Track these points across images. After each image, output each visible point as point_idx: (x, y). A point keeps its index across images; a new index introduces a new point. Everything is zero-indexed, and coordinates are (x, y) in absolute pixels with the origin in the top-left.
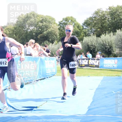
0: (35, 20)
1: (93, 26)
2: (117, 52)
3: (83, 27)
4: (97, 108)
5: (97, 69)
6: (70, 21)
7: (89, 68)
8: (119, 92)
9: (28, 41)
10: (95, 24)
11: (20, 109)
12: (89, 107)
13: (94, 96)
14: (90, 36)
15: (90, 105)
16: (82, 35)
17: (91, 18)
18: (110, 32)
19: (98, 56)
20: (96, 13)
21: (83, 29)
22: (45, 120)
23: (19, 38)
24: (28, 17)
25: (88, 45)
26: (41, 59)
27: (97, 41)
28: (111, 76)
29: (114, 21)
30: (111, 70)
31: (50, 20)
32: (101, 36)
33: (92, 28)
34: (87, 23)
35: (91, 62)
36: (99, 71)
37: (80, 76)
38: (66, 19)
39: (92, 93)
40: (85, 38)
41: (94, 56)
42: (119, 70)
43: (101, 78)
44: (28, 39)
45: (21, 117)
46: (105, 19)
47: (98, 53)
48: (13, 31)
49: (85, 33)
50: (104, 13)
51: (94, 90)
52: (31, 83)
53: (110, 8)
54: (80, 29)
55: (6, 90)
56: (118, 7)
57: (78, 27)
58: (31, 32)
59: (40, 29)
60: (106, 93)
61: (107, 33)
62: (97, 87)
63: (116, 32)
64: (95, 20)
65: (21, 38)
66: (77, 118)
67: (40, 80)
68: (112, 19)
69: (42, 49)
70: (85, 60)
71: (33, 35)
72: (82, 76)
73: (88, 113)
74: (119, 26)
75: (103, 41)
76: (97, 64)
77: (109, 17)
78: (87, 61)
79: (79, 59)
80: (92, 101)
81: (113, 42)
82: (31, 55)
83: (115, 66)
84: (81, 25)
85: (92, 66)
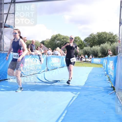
0: (60, 38)
2: (100, 55)
3: (84, 42)
4: (90, 82)
5: (90, 64)
6: (77, 39)
7: (86, 62)
8: (101, 75)
9: (56, 48)
10: (90, 41)
11: (51, 81)
12: (86, 82)
13: (88, 76)
14: (87, 46)
16: (83, 46)
17: (88, 38)
18: (97, 45)
19: (91, 57)
20: (91, 35)
21: (84, 43)
22: (63, 87)
23: (52, 46)
25: (86, 51)
26: (62, 57)
27: (90, 49)
28: (97, 67)
29: (99, 40)
30: (97, 64)
31: (67, 38)
32: (93, 47)
33: (89, 43)
34: (86, 40)
35: (87, 60)
36: (91, 64)
37: (81, 66)
38: (76, 38)
39: (87, 75)
40: (84, 47)
42: (101, 64)
43: (92, 68)
44: (56, 47)
45: (51, 85)
46: (95, 38)
47: (91, 55)
48: (49, 43)
49: (85, 45)
50: (94, 35)
52: (57, 69)
53: (98, 33)
54: (82, 43)
55: (45, 72)
56: (102, 32)
57: (81, 42)
58: (58, 43)
59: (62, 43)
60: (94, 75)
61: (96, 45)
62: (89, 72)
63: (100, 45)
64: (90, 39)
65: (53, 46)
66: (79, 87)
67: (62, 67)
68: (98, 38)
69: (63, 52)
70: (84, 59)
71: (58, 45)
73: (85, 85)
74: (102, 42)
75: (93, 50)
76: (90, 61)
77: (97, 37)
78: (85, 59)
80: (87, 79)
82: (58, 55)
83: (99, 62)
84: (83, 41)
85: (87, 62)
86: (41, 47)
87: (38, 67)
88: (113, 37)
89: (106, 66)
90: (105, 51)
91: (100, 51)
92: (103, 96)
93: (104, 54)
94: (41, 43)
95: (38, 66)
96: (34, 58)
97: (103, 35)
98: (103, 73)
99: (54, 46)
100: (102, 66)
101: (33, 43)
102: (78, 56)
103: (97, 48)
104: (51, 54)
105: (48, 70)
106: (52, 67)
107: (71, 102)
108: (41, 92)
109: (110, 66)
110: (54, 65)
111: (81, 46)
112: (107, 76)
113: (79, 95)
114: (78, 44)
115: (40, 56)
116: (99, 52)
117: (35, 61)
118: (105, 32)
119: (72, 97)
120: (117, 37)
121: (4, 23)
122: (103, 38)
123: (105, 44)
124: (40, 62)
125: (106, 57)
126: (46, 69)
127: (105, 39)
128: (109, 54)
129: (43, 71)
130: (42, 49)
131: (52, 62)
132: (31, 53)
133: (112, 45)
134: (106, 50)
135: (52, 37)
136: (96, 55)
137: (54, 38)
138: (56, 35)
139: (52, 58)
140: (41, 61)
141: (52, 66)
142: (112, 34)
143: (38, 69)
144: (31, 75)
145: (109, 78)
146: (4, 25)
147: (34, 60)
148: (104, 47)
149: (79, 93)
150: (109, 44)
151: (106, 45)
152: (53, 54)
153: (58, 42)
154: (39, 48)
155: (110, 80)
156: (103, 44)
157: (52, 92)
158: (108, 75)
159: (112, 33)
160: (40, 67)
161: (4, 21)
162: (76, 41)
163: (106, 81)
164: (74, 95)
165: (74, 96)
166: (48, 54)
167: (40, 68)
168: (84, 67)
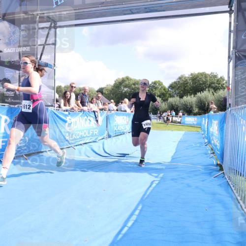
1: (177, 89)
2: (197, 111)
3: (168, 89)
4: (180, 157)
5: (179, 125)
6: (158, 84)
7: (173, 124)
8: (198, 145)
10: (179, 87)
11: (115, 156)
12: (172, 157)
13: (177, 147)
14: (174, 97)
15: (172, 155)
16: (167, 96)
17: (175, 83)
18: (191, 95)
19: (181, 114)
20: (180, 78)
21: (168, 91)
23: (115, 97)
24: (123, 81)
25: (172, 105)
27: (180, 101)
28: (192, 131)
29: (194, 85)
30: (192, 126)
32: (183, 98)
33: (177, 91)
34: (171, 86)
35: (174, 119)
36: (181, 127)
37: (165, 130)
38: (155, 83)
39: (176, 145)
40: (169, 98)
41: (177, 114)
42: (198, 126)
43: (183, 133)
46: (187, 84)
47: (180, 112)
48: (111, 91)
49: (170, 94)
50: (186, 78)
51: (177, 143)
52: (124, 134)
53: (192, 74)
54: (166, 91)
55: (104, 139)
56: (198, 73)
58: (125, 92)
59: (133, 91)
60: (187, 145)
62: (179, 140)
63: (196, 94)
64: (179, 84)
65: (117, 97)
66: (162, 165)
68: (193, 83)
71: (126, 95)
72: (167, 131)
73: (171, 161)
74: (200, 90)
75: (185, 102)
76: (179, 120)
77: (190, 81)
79: (165, 116)
80: (175, 151)
81: (194, 103)
82: (125, 111)
83: (195, 123)
84: (167, 87)
85: (175, 122)
86: (98, 98)
87: (93, 132)
88: (218, 80)
89: (206, 129)
90: (205, 105)
91: (196, 105)
92: (203, 181)
93: (204, 109)
94: (97, 91)
95: (93, 130)
96: (86, 117)
97: (201, 78)
98: (202, 140)
99: (120, 97)
100: (199, 130)
101: (85, 92)
102: (160, 113)
103: (191, 99)
104: (114, 110)
105: (109, 136)
106: (116, 131)
107: (149, 191)
108: (98, 173)
109: (213, 129)
110: (119, 128)
111: (164, 96)
112: (208, 146)
113: (162, 178)
114: (159, 94)
115: (96, 113)
116: (194, 106)
117: (89, 121)
118: (203, 73)
119: (151, 182)
120: (224, 80)
121: (39, 59)
122: (201, 82)
123: (205, 92)
124: (96, 123)
125: (207, 115)
126: (105, 135)
127: (204, 84)
128: (211, 109)
129: (101, 138)
130: (100, 102)
131: (115, 123)
132: (82, 108)
133: (215, 94)
134: (206, 103)
135: (115, 82)
136: (189, 111)
137: (120, 84)
138: (123, 78)
139: (115, 116)
140: (97, 121)
141: (115, 129)
142: (215, 76)
143: (92, 135)
144: (81, 144)
145: (212, 149)
146: (39, 62)
147: (86, 120)
148: (202, 97)
149: (161, 175)
150: (211, 92)
151: (207, 95)
152: (117, 110)
153: (126, 89)
154: (95, 99)
155: (213, 153)
156: (200, 92)
157: (116, 174)
158: (211, 144)
159: (215, 74)
160: (96, 131)
161: (39, 57)
162: (156, 88)
163: (206, 156)
164: (153, 179)
165: (154, 181)
166: (109, 110)
167: (97, 133)
168: (169, 131)
